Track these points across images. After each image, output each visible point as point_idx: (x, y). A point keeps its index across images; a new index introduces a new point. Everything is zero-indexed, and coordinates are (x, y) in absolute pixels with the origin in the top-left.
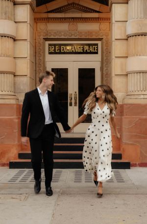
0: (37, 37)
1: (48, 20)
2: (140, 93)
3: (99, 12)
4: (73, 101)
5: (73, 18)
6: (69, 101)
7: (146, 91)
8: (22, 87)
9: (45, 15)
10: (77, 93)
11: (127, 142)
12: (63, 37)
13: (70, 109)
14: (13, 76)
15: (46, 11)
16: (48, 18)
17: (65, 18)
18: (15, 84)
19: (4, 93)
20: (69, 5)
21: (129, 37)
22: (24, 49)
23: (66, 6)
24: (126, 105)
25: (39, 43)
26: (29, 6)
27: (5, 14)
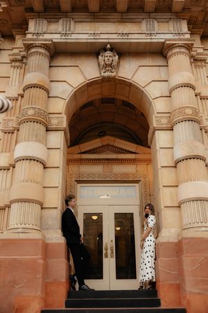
0: (69, 180)
1: (81, 161)
2: (200, 224)
3: (135, 153)
4: (109, 252)
5: (108, 159)
6: (104, 252)
7: (207, 223)
8: (50, 223)
9: (78, 156)
10: (114, 241)
11: (192, 290)
12: (97, 179)
13: (105, 261)
14: (40, 207)
15: (79, 152)
16: (81, 160)
17: (99, 160)
18: (41, 218)
19: (27, 226)
20: (103, 146)
21: (177, 162)
22: (56, 178)
23: (100, 147)
24: (186, 239)
25: (71, 186)
26: (63, 132)
27: (37, 136)
